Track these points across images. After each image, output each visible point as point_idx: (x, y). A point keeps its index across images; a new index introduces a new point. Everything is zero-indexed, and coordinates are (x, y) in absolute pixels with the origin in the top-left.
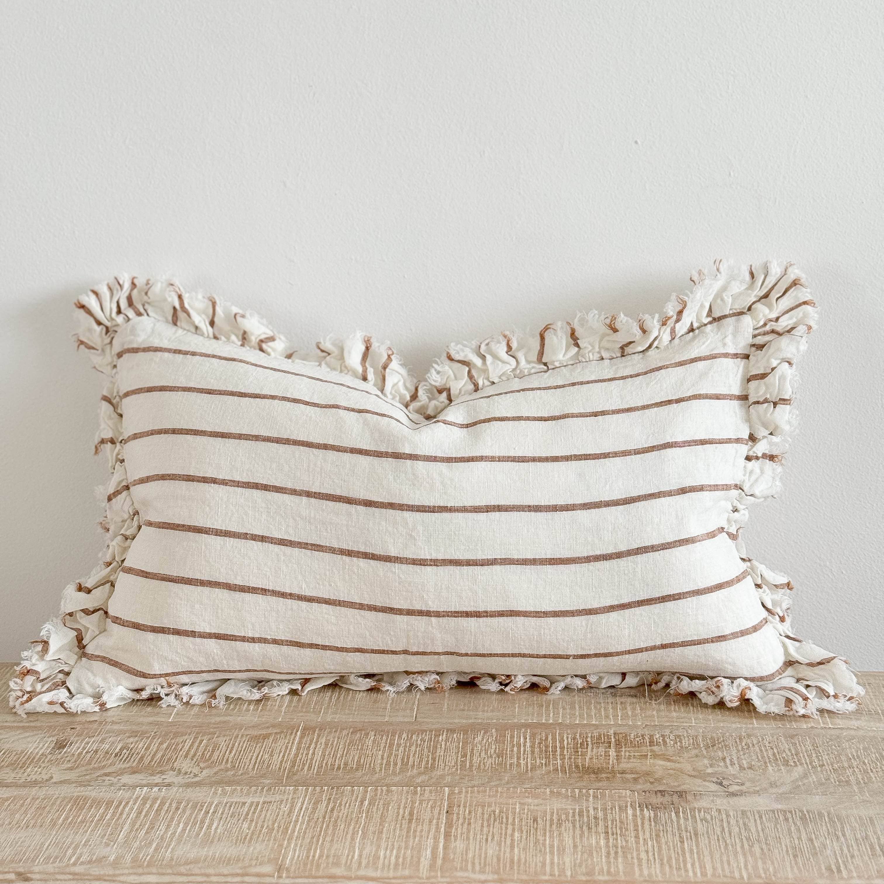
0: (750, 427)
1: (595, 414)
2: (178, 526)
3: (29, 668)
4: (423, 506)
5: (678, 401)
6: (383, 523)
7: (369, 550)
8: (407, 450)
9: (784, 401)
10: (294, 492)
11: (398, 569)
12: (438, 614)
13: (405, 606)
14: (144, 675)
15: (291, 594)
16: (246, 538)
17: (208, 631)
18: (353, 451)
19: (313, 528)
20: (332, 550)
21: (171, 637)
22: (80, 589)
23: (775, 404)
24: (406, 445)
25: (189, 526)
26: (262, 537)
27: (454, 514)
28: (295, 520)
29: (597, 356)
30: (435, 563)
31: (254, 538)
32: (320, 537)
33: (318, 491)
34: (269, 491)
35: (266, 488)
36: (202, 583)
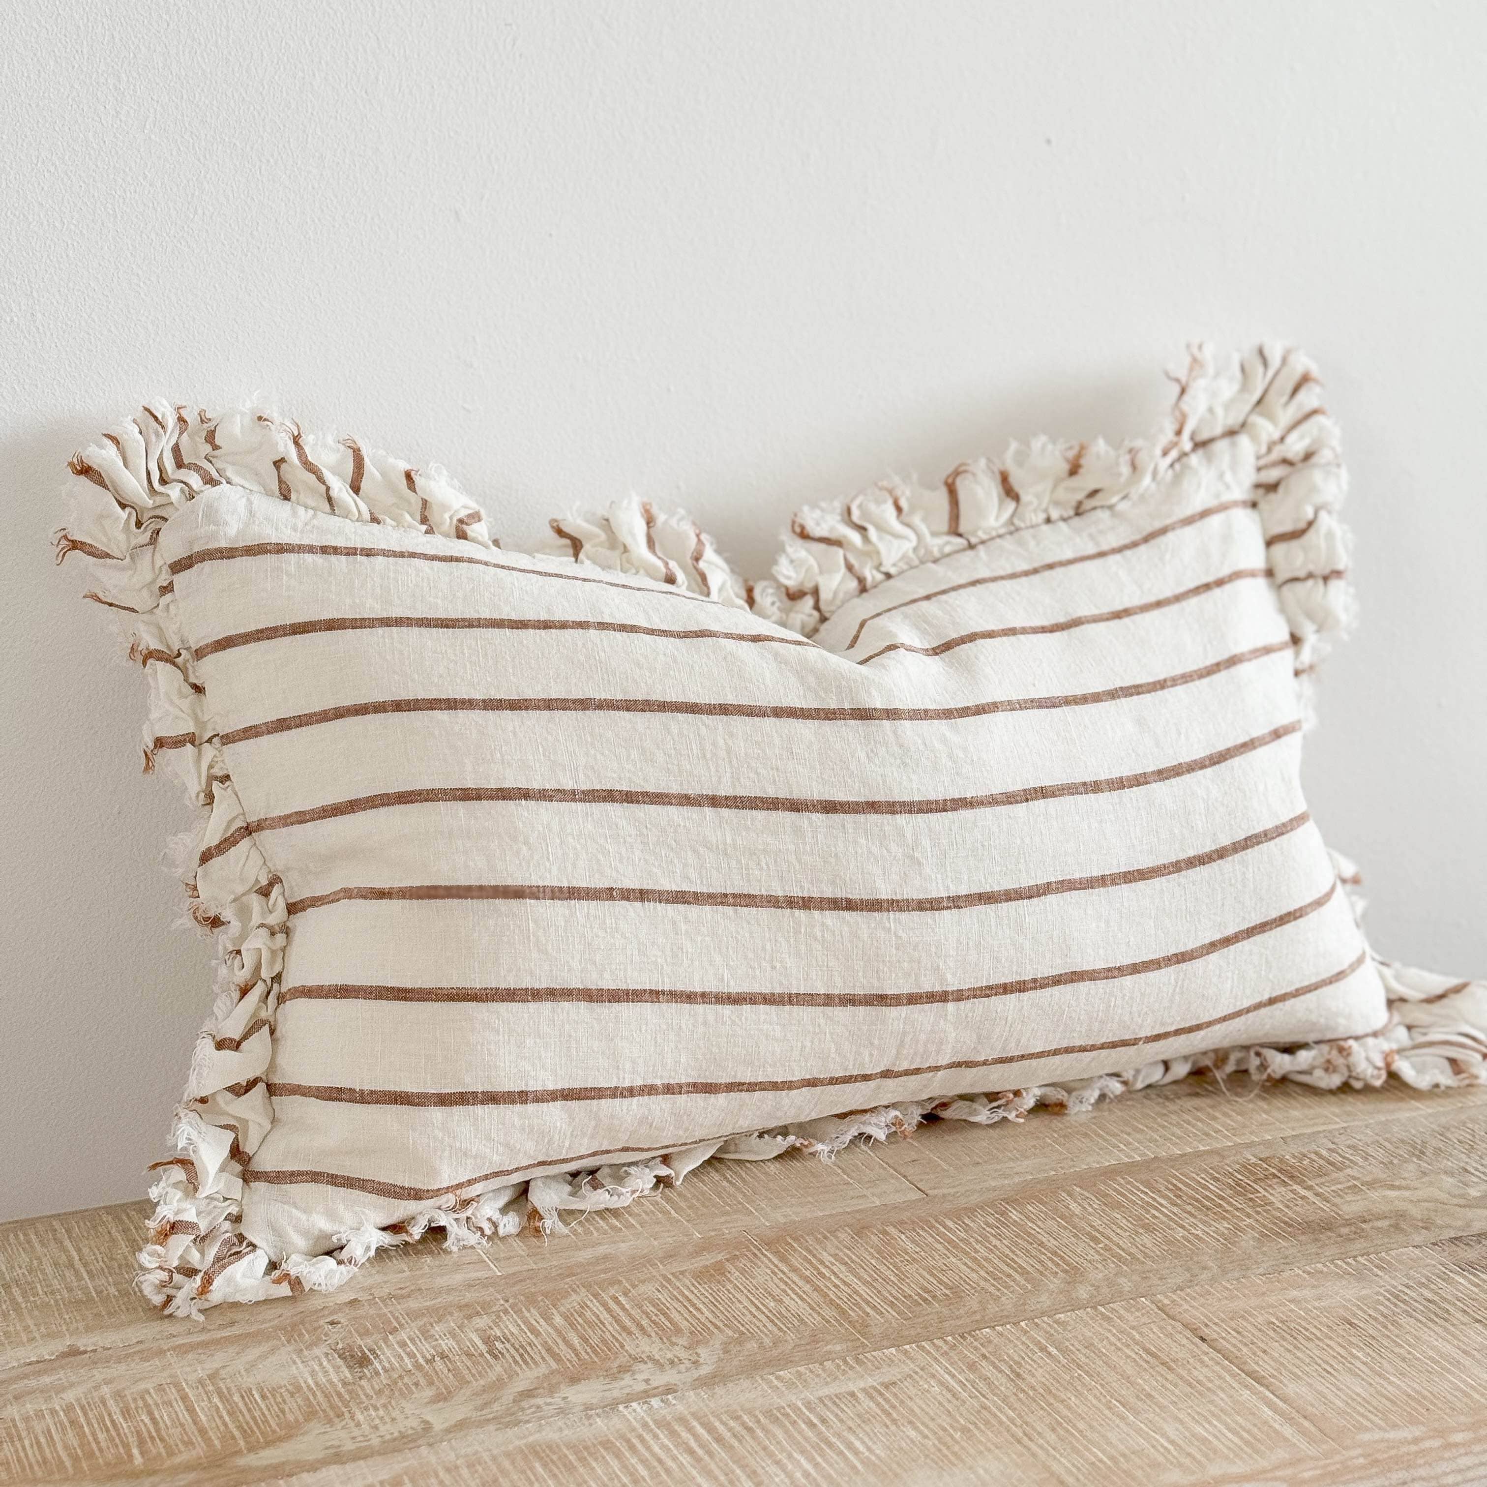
0: (1290, 621)
1: (1117, 615)
2: (469, 889)
3: (172, 1221)
4: (929, 802)
5: (1220, 583)
6: (863, 841)
7: (841, 894)
8: (878, 703)
9: (1337, 574)
10: (686, 800)
11: (895, 922)
12: (960, 996)
13: (905, 988)
14: (417, 1195)
15: (703, 995)
16: (612, 898)
17: (551, 1087)
18: (779, 712)
19: (733, 863)
20: (773, 902)
21: (480, 1110)
22: (220, 1045)
23: (1326, 579)
24: (874, 693)
25: (496, 888)
26: (641, 891)
27: (978, 810)
28: (695, 851)
29: (1042, 516)
30: (956, 902)
31: (626, 895)
32: (749, 881)
33: (730, 793)
34: (638, 802)
35: (630, 797)
36: (536, 995)
